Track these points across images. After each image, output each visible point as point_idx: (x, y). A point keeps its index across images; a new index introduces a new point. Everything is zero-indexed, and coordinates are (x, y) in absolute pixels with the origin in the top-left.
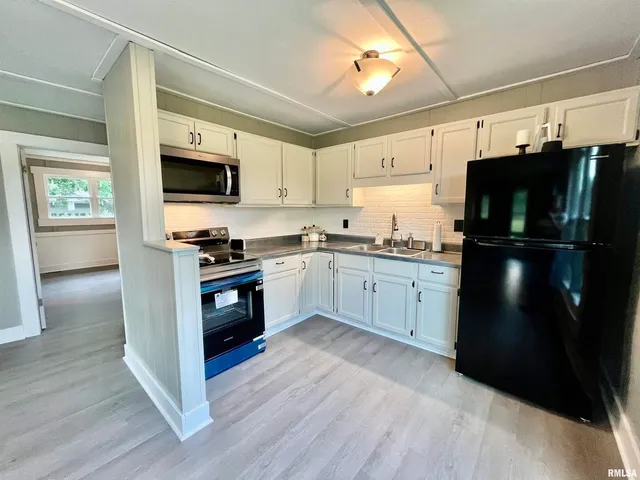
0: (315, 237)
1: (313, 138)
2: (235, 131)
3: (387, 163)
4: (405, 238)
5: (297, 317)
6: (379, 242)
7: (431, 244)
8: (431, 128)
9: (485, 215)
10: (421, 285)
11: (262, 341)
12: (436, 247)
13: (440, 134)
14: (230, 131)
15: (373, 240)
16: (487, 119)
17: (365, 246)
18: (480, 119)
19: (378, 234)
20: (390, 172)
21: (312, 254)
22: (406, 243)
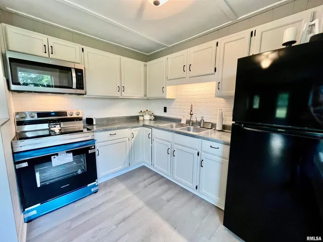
0: (147, 117)
1: (148, 56)
2: (83, 47)
3: (187, 69)
4: (199, 120)
5: (127, 168)
6: (184, 122)
7: (216, 124)
8: (216, 41)
9: (256, 106)
10: (203, 155)
11: (95, 186)
12: (219, 127)
13: (222, 46)
14: (78, 47)
15: (180, 120)
16: (259, 29)
17: (174, 124)
18: (253, 29)
19: (184, 117)
20: (188, 75)
21: (139, 128)
22: (199, 123)
